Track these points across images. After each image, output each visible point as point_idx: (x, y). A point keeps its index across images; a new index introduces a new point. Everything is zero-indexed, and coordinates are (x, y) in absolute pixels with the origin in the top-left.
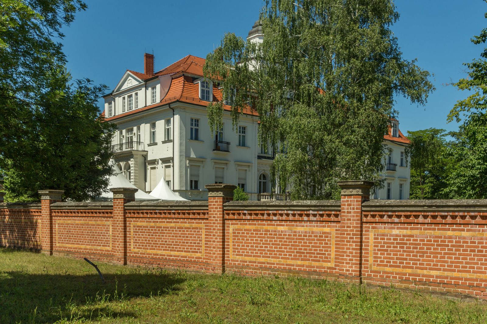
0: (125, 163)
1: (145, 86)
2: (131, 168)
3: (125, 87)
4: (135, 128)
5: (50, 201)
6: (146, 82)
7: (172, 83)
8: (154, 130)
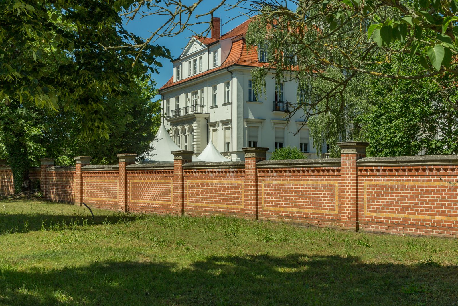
0: (189, 125)
1: (207, 50)
2: (194, 131)
3: (191, 52)
4: (199, 91)
5: (81, 164)
6: (209, 46)
7: (233, 46)
8: (215, 93)
